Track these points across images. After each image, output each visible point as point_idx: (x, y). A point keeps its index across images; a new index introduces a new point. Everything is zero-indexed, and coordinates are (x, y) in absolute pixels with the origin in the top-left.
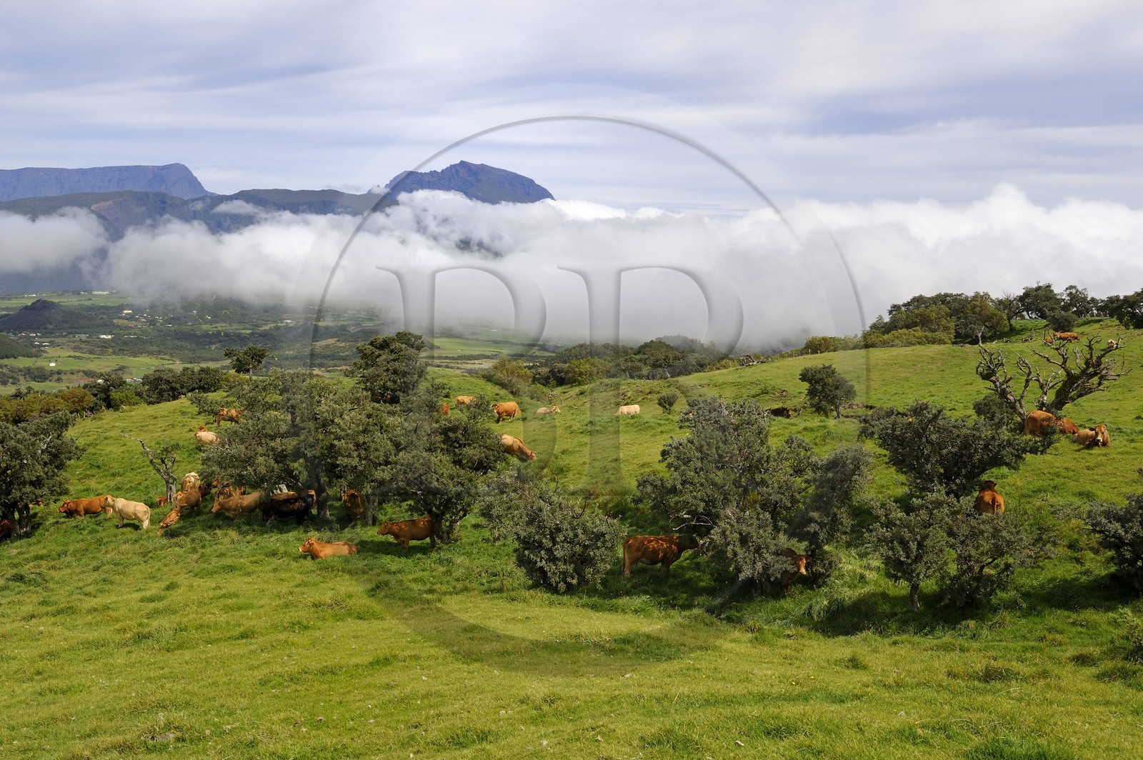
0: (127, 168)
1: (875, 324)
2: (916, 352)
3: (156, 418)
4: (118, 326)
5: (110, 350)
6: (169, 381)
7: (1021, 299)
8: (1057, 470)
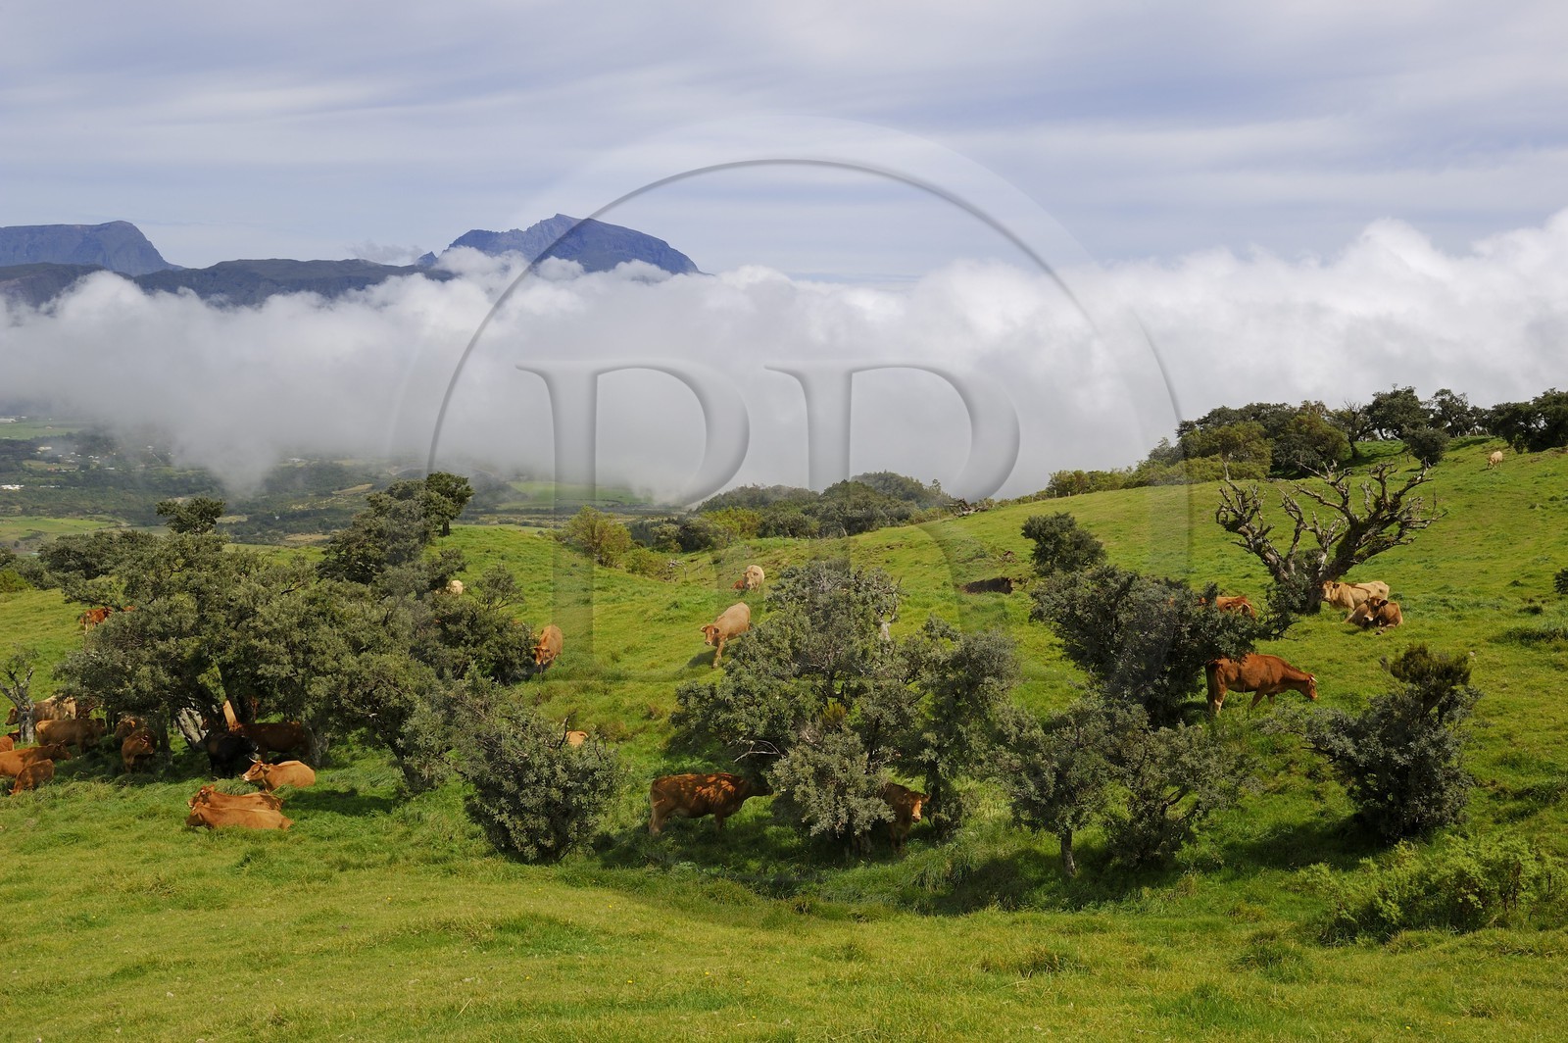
0: (43, 229)
1: (1155, 450)
2: (1203, 491)
3: (41, 610)
4: (30, 471)
5: (19, 508)
6: (80, 554)
7: (1369, 410)
8: (1319, 662)
